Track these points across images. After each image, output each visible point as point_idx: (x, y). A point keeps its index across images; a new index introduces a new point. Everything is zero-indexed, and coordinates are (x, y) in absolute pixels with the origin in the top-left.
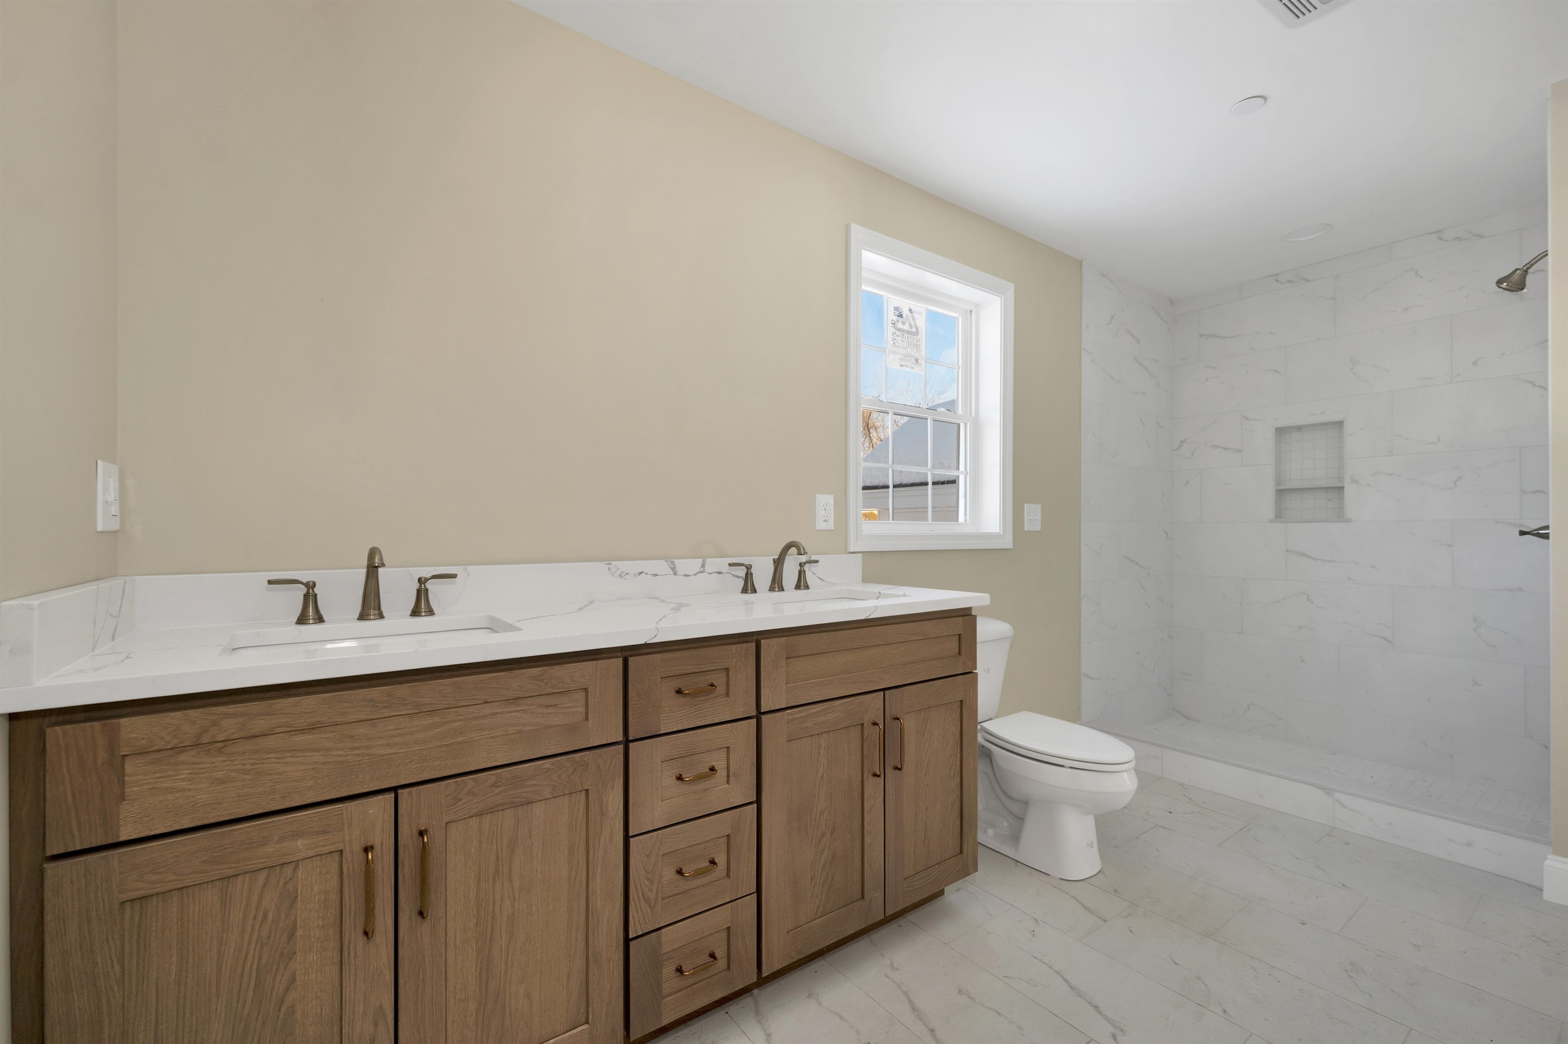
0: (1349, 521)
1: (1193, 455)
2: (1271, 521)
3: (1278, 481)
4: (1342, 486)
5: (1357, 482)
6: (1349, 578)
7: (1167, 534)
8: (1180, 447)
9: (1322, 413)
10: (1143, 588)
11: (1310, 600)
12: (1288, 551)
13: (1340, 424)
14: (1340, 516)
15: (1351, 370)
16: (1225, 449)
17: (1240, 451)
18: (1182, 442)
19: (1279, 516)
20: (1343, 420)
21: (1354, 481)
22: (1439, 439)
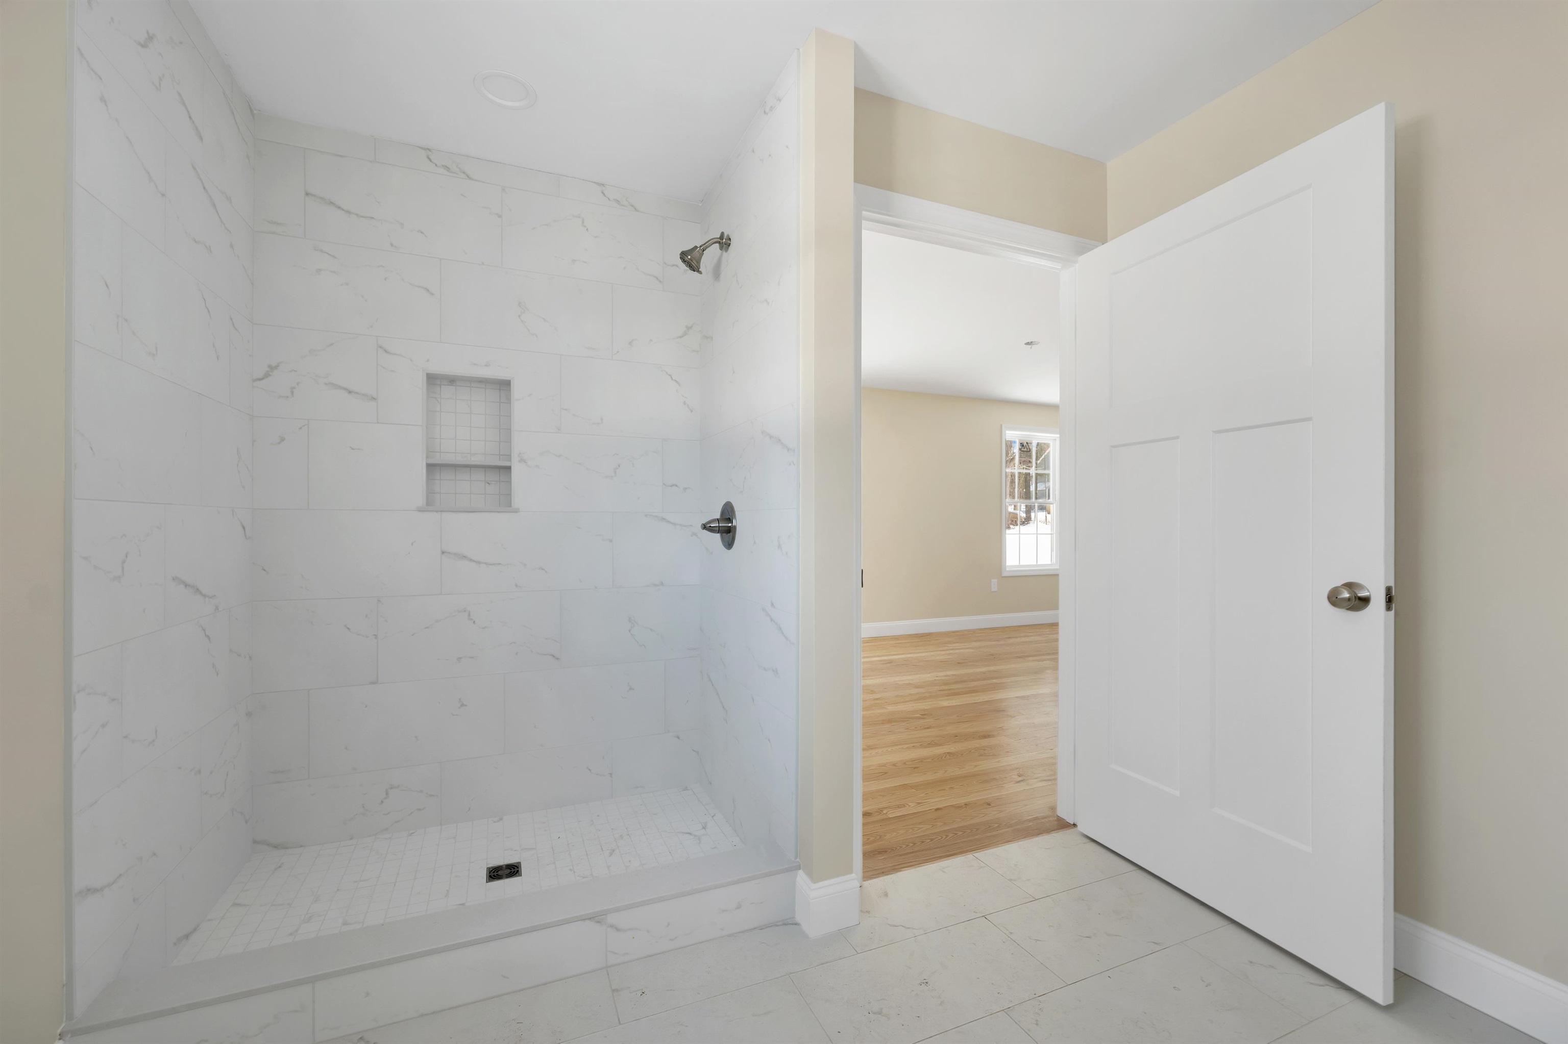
0: (516, 511)
1: (292, 393)
2: (420, 510)
3: (429, 452)
4: (509, 465)
5: (525, 461)
6: (516, 585)
7: (244, 528)
8: (266, 376)
9: (486, 366)
10: (208, 637)
11: (472, 619)
12: (443, 553)
13: (504, 385)
14: (505, 502)
15: (519, 316)
16: (350, 392)
17: (374, 399)
18: (272, 368)
19: (430, 504)
20: (510, 379)
21: (522, 460)
22: (602, 419)
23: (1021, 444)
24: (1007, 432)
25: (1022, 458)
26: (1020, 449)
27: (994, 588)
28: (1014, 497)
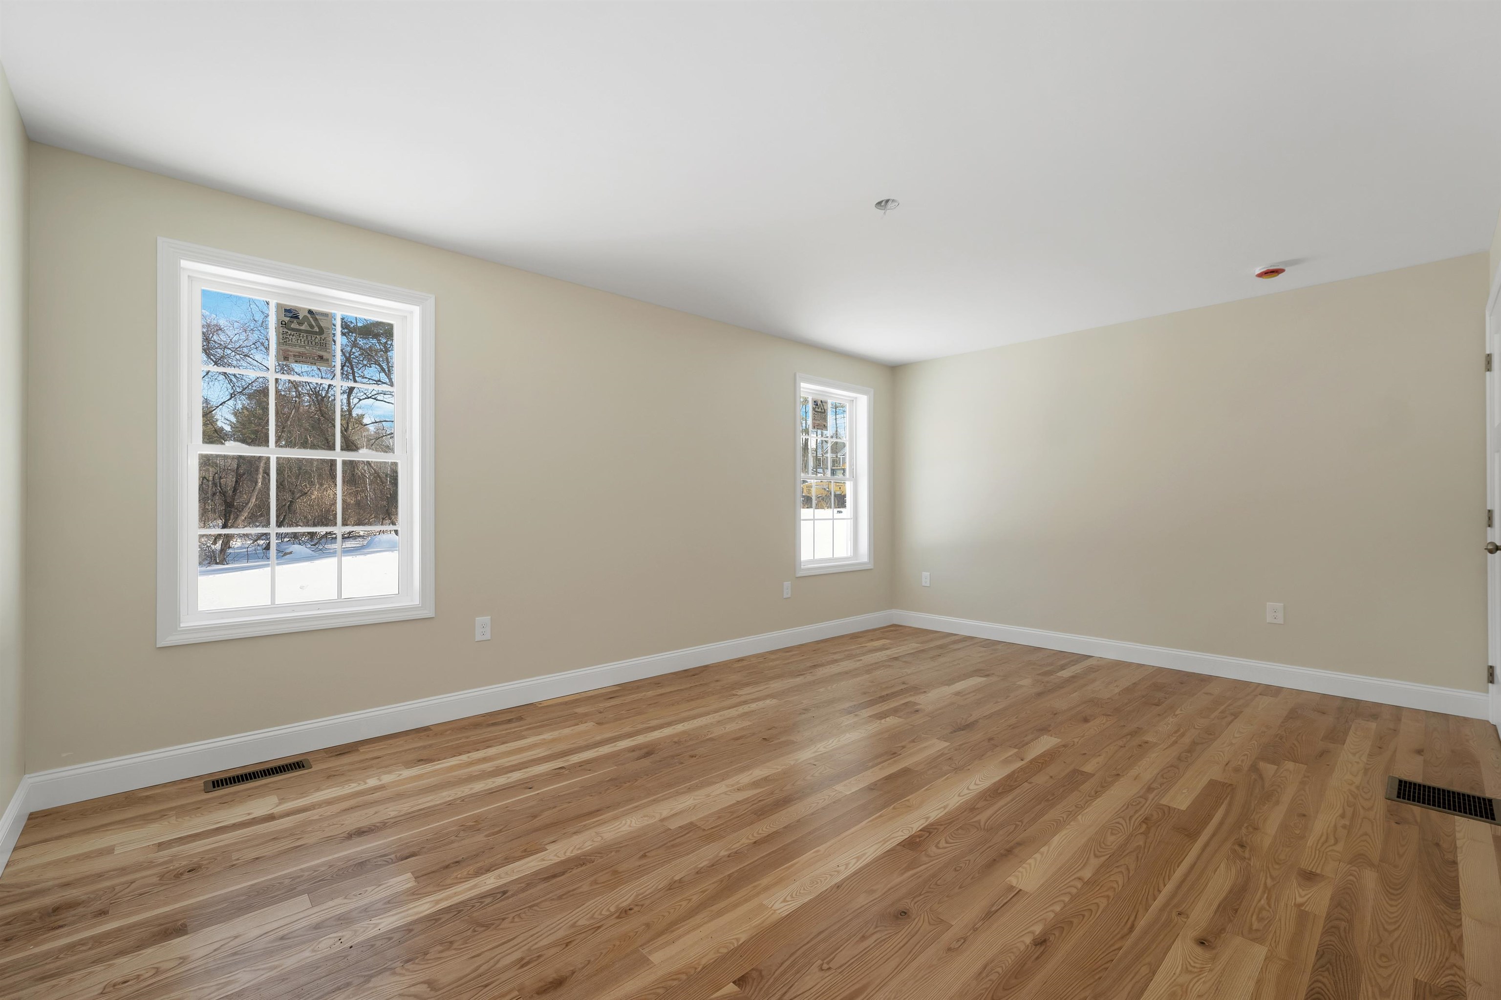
23: (815, 402)
24: (803, 385)
25: (816, 420)
26: (814, 409)
27: (787, 593)
28: (807, 472)
